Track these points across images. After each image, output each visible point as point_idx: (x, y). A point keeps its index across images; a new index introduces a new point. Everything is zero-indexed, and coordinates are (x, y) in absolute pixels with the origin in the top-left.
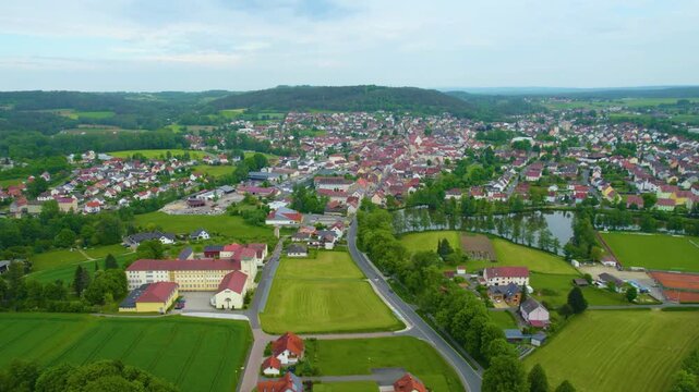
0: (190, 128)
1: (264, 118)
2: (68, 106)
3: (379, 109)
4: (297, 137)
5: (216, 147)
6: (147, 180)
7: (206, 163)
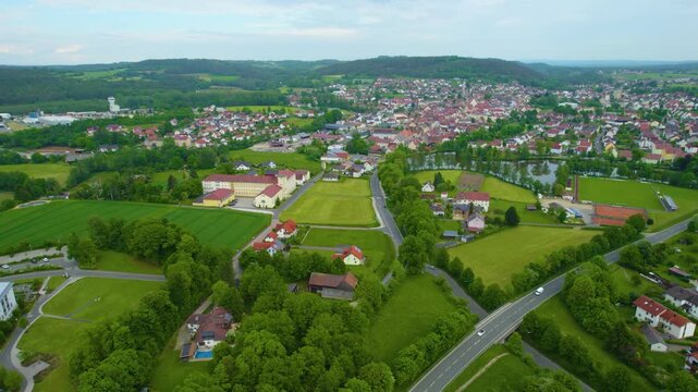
0: (295, 90)
1: (357, 83)
2: (205, 71)
3: (457, 76)
4: (378, 97)
5: (309, 105)
6: (246, 127)
7: (296, 116)
